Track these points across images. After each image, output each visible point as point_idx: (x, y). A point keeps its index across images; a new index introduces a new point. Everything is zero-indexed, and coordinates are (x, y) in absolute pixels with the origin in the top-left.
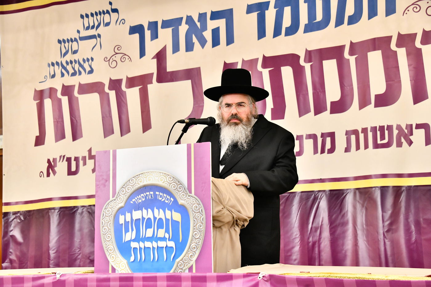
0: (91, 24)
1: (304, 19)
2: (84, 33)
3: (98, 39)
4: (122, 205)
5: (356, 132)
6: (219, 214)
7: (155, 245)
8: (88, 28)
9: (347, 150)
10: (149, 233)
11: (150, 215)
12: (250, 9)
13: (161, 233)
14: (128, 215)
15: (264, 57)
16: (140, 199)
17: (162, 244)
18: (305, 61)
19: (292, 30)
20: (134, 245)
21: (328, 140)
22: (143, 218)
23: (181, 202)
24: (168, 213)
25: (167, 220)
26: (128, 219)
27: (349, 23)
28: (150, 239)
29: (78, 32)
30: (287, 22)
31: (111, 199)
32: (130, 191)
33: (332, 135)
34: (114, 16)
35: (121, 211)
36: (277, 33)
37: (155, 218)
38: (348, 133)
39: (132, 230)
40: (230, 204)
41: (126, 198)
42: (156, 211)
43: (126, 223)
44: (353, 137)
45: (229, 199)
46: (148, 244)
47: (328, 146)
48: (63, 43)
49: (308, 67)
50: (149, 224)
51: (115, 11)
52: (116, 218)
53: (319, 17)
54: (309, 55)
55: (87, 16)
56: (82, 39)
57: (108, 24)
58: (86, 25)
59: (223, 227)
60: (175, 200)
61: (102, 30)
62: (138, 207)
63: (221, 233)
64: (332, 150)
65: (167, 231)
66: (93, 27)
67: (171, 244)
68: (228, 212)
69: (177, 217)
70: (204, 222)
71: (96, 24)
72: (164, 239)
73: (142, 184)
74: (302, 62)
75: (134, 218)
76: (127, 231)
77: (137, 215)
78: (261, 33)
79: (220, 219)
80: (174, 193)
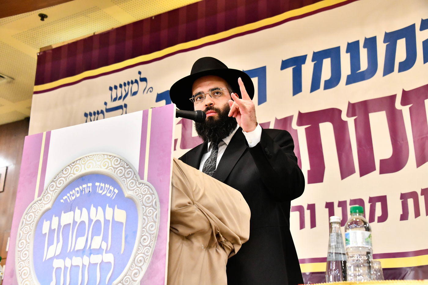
0: (119, 95)
1: (346, 69)
2: (111, 105)
3: (124, 109)
4: (49, 206)
5: (414, 195)
7: (86, 260)
8: (115, 100)
9: (404, 217)
10: (80, 243)
11: (85, 218)
12: (285, 65)
13: (97, 242)
14: (55, 220)
15: (300, 114)
16: (74, 194)
17: (96, 259)
18: (348, 115)
19: (331, 83)
21: (378, 205)
22: (75, 222)
23: (127, 193)
25: (107, 222)
26: (55, 226)
27: (400, 70)
28: (81, 253)
29: (106, 104)
30: (326, 74)
31: (36, 198)
32: (62, 186)
33: (383, 200)
34: (142, 85)
35: (47, 215)
36: (315, 86)
38: (404, 197)
39: (58, 241)
41: (55, 196)
42: (93, 209)
43: (51, 231)
44: (410, 202)
46: (77, 261)
48: (89, 117)
49: (351, 122)
51: (144, 80)
53: (364, 65)
54: (353, 108)
55: (116, 87)
56: (108, 110)
57: (135, 93)
58: (114, 96)
60: (121, 192)
61: (129, 100)
62: (70, 207)
63: (191, 248)
64: (384, 218)
66: (120, 98)
67: (109, 258)
69: (121, 215)
70: (157, 220)
71: (124, 94)
72: (99, 251)
73: (78, 174)
74: (344, 117)
75: (63, 224)
76: (50, 243)
77: (67, 218)
78: (297, 88)
80: (120, 181)
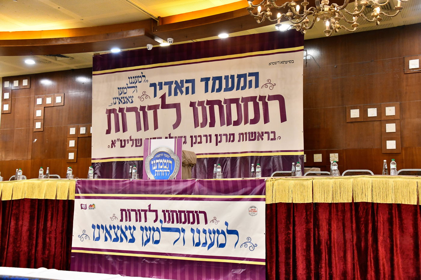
0: (133, 81)
1: (224, 86)
2: (130, 85)
3: (136, 88)
4: (152, 158)
5: (242, 134)
6: (184, 162)
7: (163, 171)
8: (131, 83)
9: (239, 141)
10: (161, 167)
11: (162, 161)
12: (202, 80)
13: (165, 167)
14: (154, 161)
15: (207, 101)
16: (159, 156)
17: (165, 171)
18: (224, 103)
19: (219, 90)
20: (156, 171)
21: (232, 136)
22: (159, 162)
23: (172, 157)
24: (168, 161)
25: (167, 163)
26: (155, 162)
27: (242, 89)
28: (161, 169)
29: (127, 84)
30: (217, 86)
31: (149, 155)
32: (155, 153)
33: (233, 135)
34: (143, 78)
35: (152, 160)
36: (213, 91)
37: (163, 162)
38: (240, 134)
39: (156, 166)
40: (188, 159)
41: (154, 155)
42: (164, 160)
43: (154, 164)
44: (242, 136)
45: (188, 157)
46: (161, 171)
47: (232, 139)
48: (120, 89)
49: (225, 106)
50: (161, 164)
51: (144, 76)
52: (150, 162)
53: (230, 86)
54: (226, 101)
55: (131, 78)
56: (128, 88)
57: (140, 82)
58: (131, 82)
59: (185, 166)
60: (170, 157)
61: (137, 84)
62: (158, 159)
63: (185, 168)
64: (233, 141)
65: (167, 167)
66: (134, 83)
67: (169, 171)
68: (187, 161)
69: (171, 162)
70: (179, 164)
71: (135, 81)
72: (166, 169)
73: (159, 151)
74: (223, 104)
75: (157, 162)
76: (154, 166)
77: (157, 161)
78: (206, 91)
79: (185, 163)
80: (170, 154)
